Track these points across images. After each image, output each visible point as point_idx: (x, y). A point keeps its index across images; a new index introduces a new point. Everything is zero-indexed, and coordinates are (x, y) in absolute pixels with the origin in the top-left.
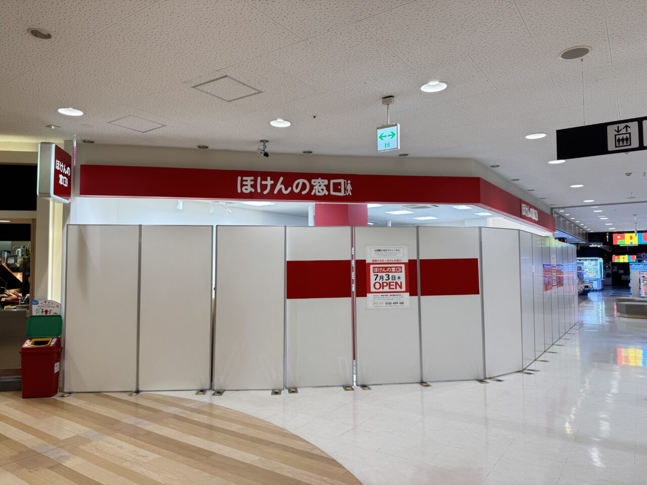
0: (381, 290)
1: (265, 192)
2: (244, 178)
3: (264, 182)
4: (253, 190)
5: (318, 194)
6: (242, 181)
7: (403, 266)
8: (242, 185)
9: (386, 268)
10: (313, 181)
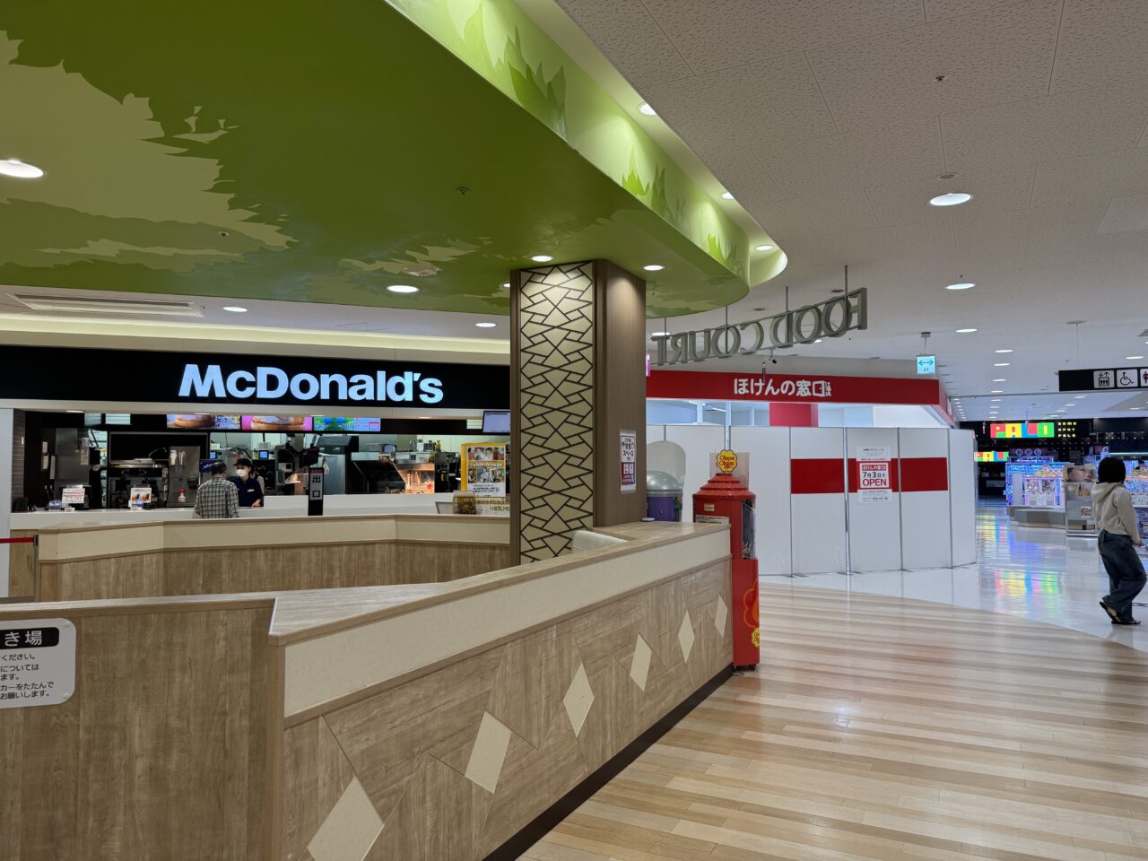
0: (869, 486)
1: (758, 394)
2: (740, 380)
3: (756, 384)
4: (748, 392)
5: (802, 395)
6: (738, 383)
7: (887, 464)
8: (739, 387)
9: (873, 466)
10: (798, 382)
